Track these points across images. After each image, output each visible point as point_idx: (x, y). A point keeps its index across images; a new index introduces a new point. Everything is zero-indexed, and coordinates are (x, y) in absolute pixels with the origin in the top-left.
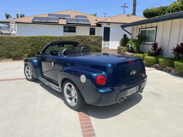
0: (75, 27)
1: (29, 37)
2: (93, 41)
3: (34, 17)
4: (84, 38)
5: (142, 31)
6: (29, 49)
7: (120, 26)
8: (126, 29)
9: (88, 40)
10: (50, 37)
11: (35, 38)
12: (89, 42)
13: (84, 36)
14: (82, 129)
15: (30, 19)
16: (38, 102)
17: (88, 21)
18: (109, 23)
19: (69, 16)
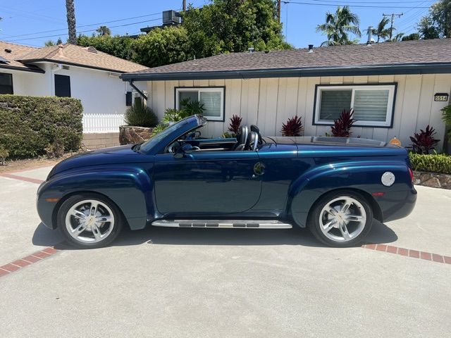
2: (59, 115)
4: (33, 104)
5: (180, 93)
9: (46, 110)
12: (47, 117)
13: (32, 99)
18: (66, 65)
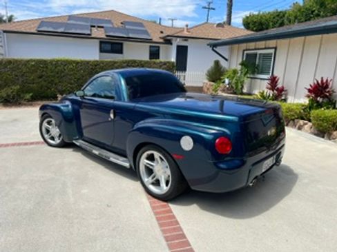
0: (122, 44)
1: (32, 60)
3: (40, 21)
5: (247, 55)
6: (35, 85)
7: (208, 45)
8: (218, 49)
10: (74, 62)
11: (44, 62)
14: (167, 241)
15: (33, 26)
16: (70, 191)
17: (146, 32)
18: (186, 38)
19: (109, 22)
